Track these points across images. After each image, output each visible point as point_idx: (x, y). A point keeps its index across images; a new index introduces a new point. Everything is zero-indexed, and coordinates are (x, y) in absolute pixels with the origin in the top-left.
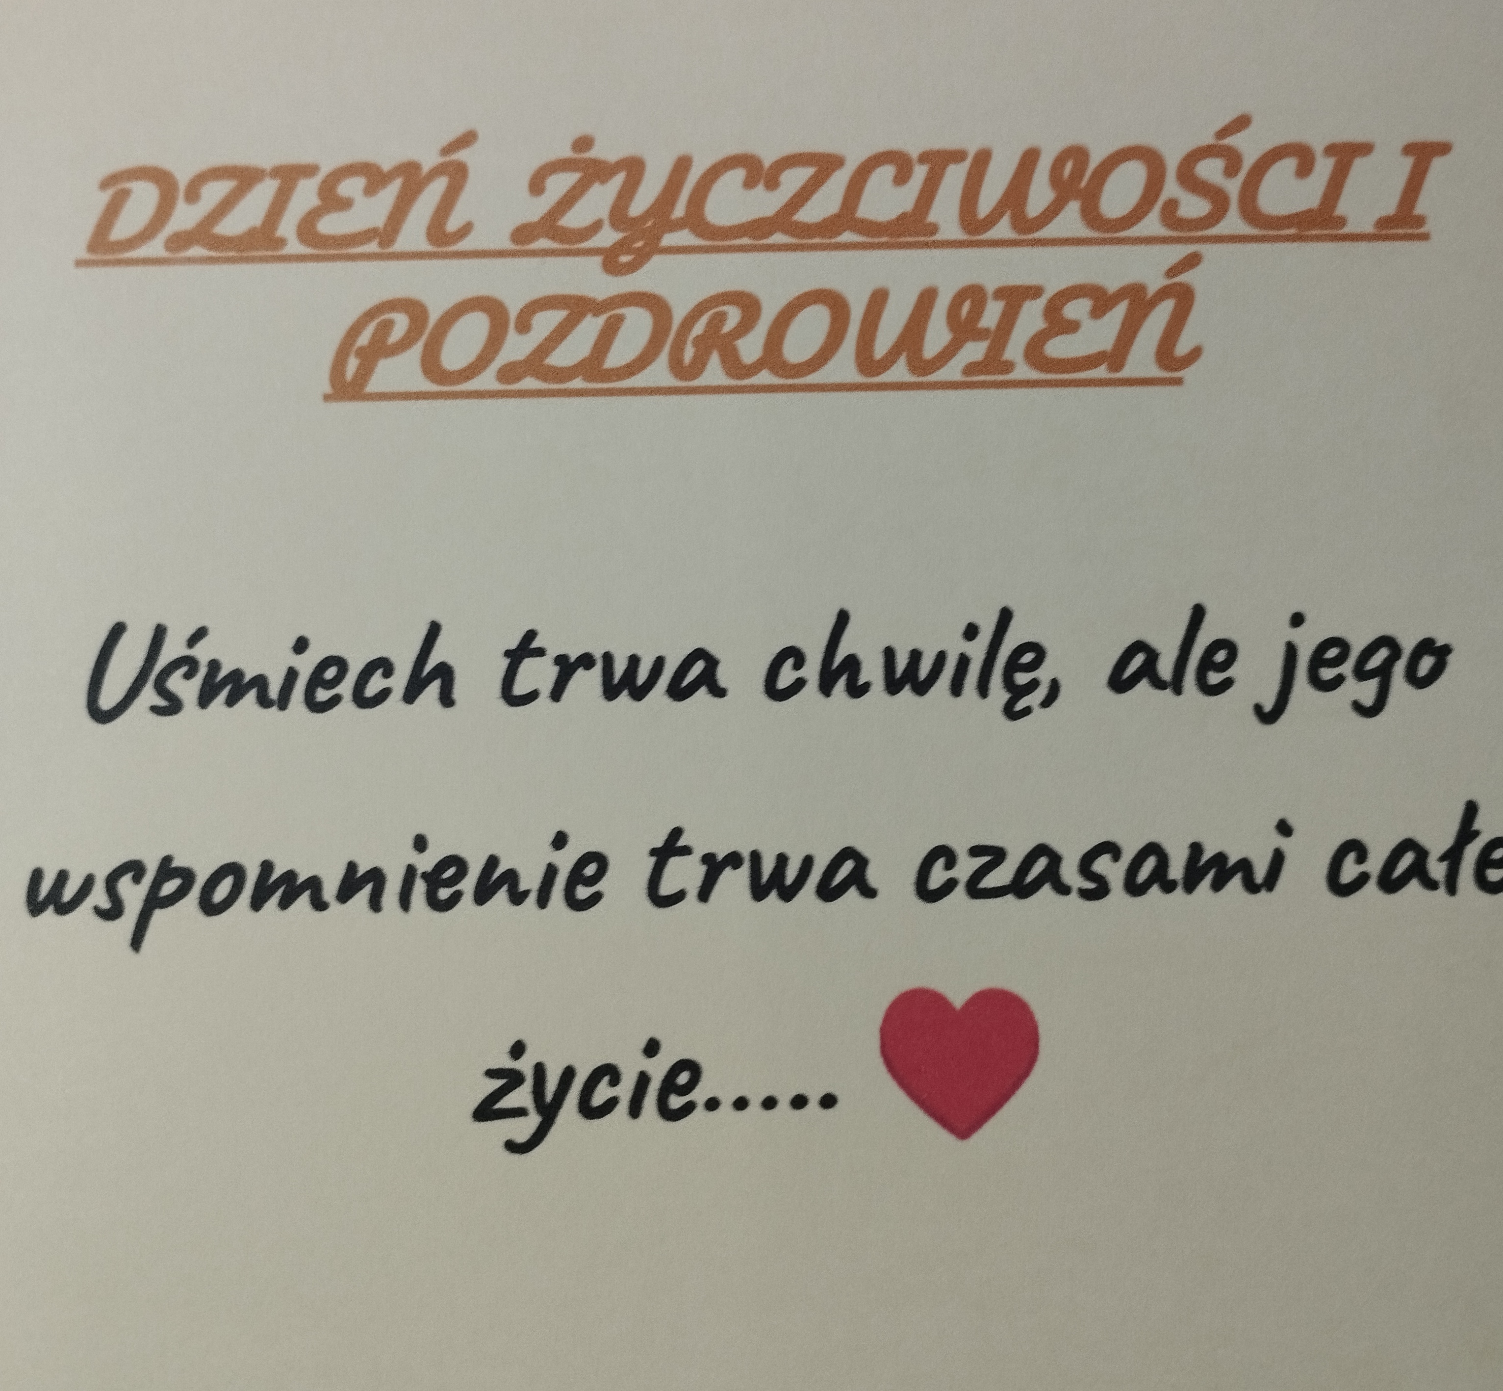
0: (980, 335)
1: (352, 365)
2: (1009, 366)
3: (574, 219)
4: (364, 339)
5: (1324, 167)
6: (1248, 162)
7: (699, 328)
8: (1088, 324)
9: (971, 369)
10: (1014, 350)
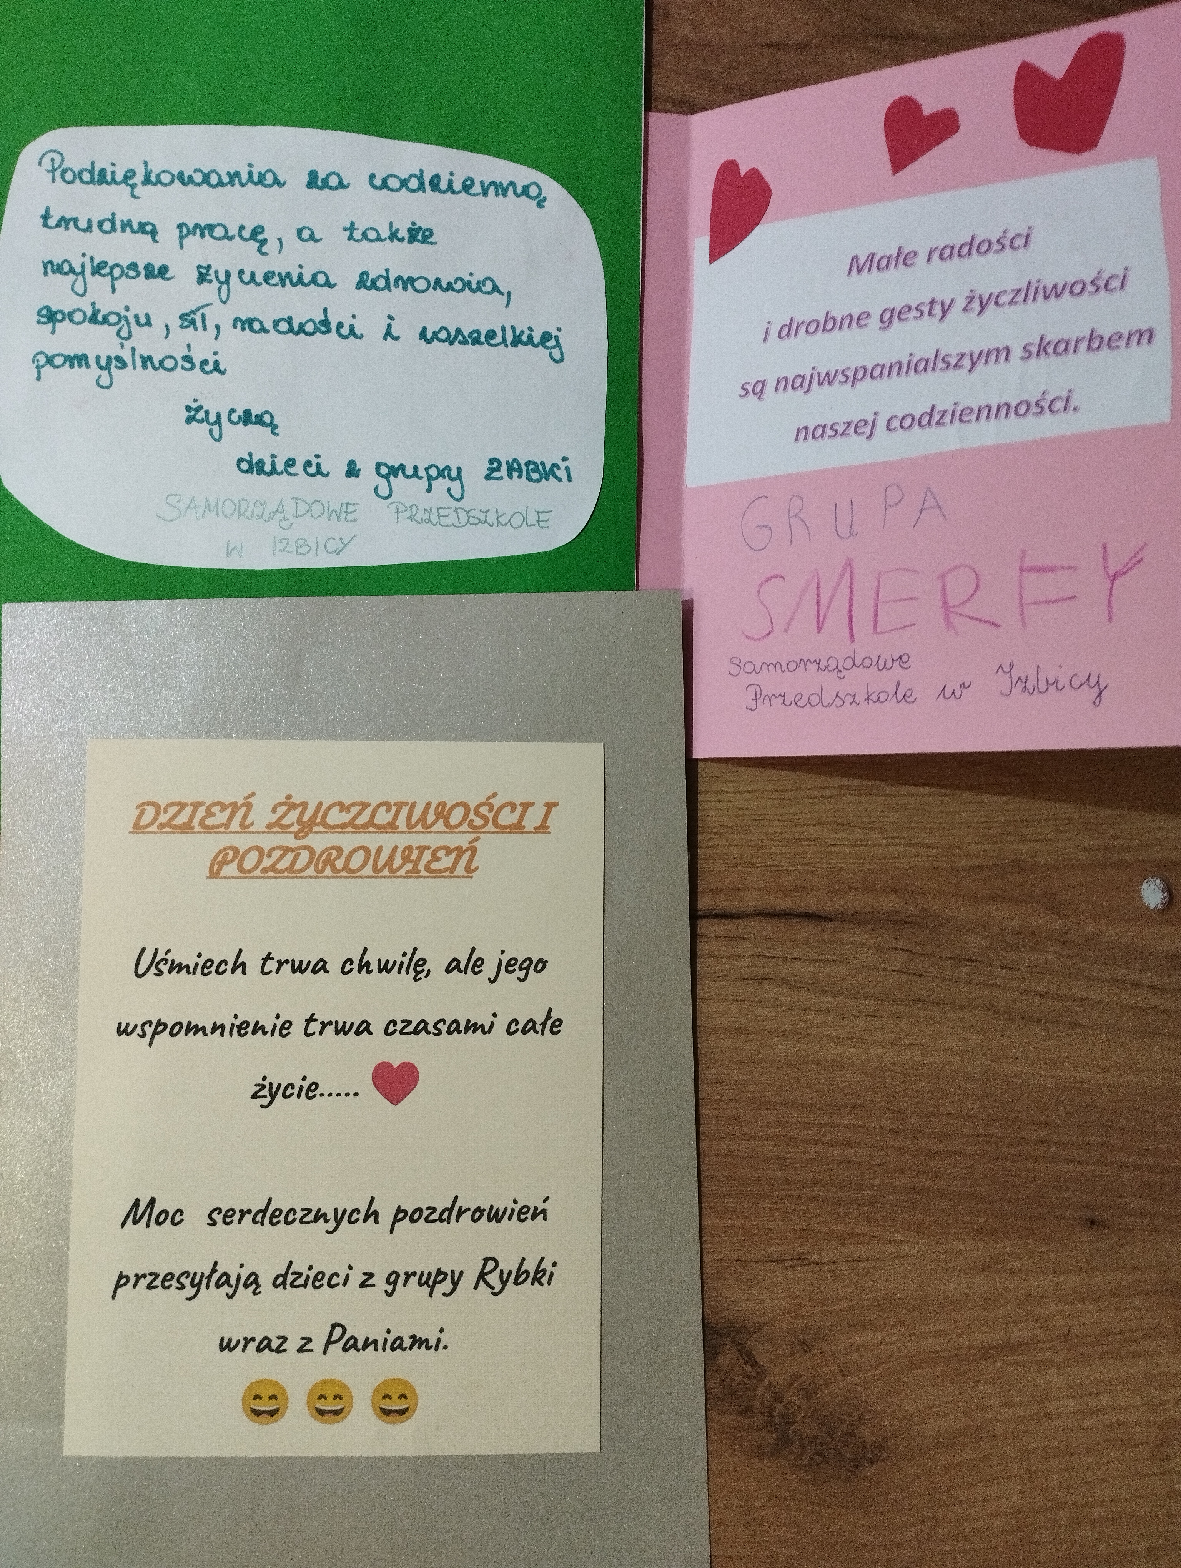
0: (410, 861)
1: (216, 867)
2: (420, 871)
3: (286, 821)
4: (219, 859)
5: (519, 809)
6: (496, 808)
7: (324, 858)
8: (444, 859)
9: (408, 872)
10: (421, 866)
